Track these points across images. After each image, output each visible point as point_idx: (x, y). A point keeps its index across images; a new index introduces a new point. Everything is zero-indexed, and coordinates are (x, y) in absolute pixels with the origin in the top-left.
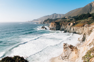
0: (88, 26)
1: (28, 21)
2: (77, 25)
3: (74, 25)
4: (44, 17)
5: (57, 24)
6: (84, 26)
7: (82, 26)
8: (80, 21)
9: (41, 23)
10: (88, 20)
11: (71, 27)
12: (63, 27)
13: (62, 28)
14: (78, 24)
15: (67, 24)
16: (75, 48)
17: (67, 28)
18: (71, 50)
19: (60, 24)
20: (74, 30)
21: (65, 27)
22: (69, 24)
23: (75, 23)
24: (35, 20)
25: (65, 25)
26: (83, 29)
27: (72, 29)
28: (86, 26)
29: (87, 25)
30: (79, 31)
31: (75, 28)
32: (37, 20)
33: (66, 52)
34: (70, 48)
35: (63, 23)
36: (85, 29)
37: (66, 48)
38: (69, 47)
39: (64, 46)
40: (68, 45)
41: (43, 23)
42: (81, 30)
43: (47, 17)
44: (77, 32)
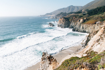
0: (100, 24)
1: (41, 15)
2: (87, 22)
3: (84, 21)
4: (59, 10)
5: (66, 21)
6: (95, 24)
7: (93, 24)
8: (93, 17)
9: (53, 18)
10: (102, 16)
11: (81, 24)
12: (72, 24)
13: (71, 26)
14: (89, 20)
15: (77, 20)
16: (53, 60)
17: (77, 25)
18: (49, 62)
19: (70, 20)
20: (83, 28)
21: (75, 24)
22: (79, 21)
23: (86, 19)
24: (48, 14)
25: (75, 21)
26: (94, 28)
27: (81, 27)
28: (98, 24)
29: (99, 22)
30: (89, 30)
31: (84, 26)
32: (51, 14)
33: (43, 65)
34: (48, 60)
35: (74, 19)
36: (96, 28)
37: (44, 59)
38: (48, 58)
39: (43, 56)
40: (47, 56)
41: (55, 18)
42: (91, 29)
43: (62, 10)
44: (87, 31)
